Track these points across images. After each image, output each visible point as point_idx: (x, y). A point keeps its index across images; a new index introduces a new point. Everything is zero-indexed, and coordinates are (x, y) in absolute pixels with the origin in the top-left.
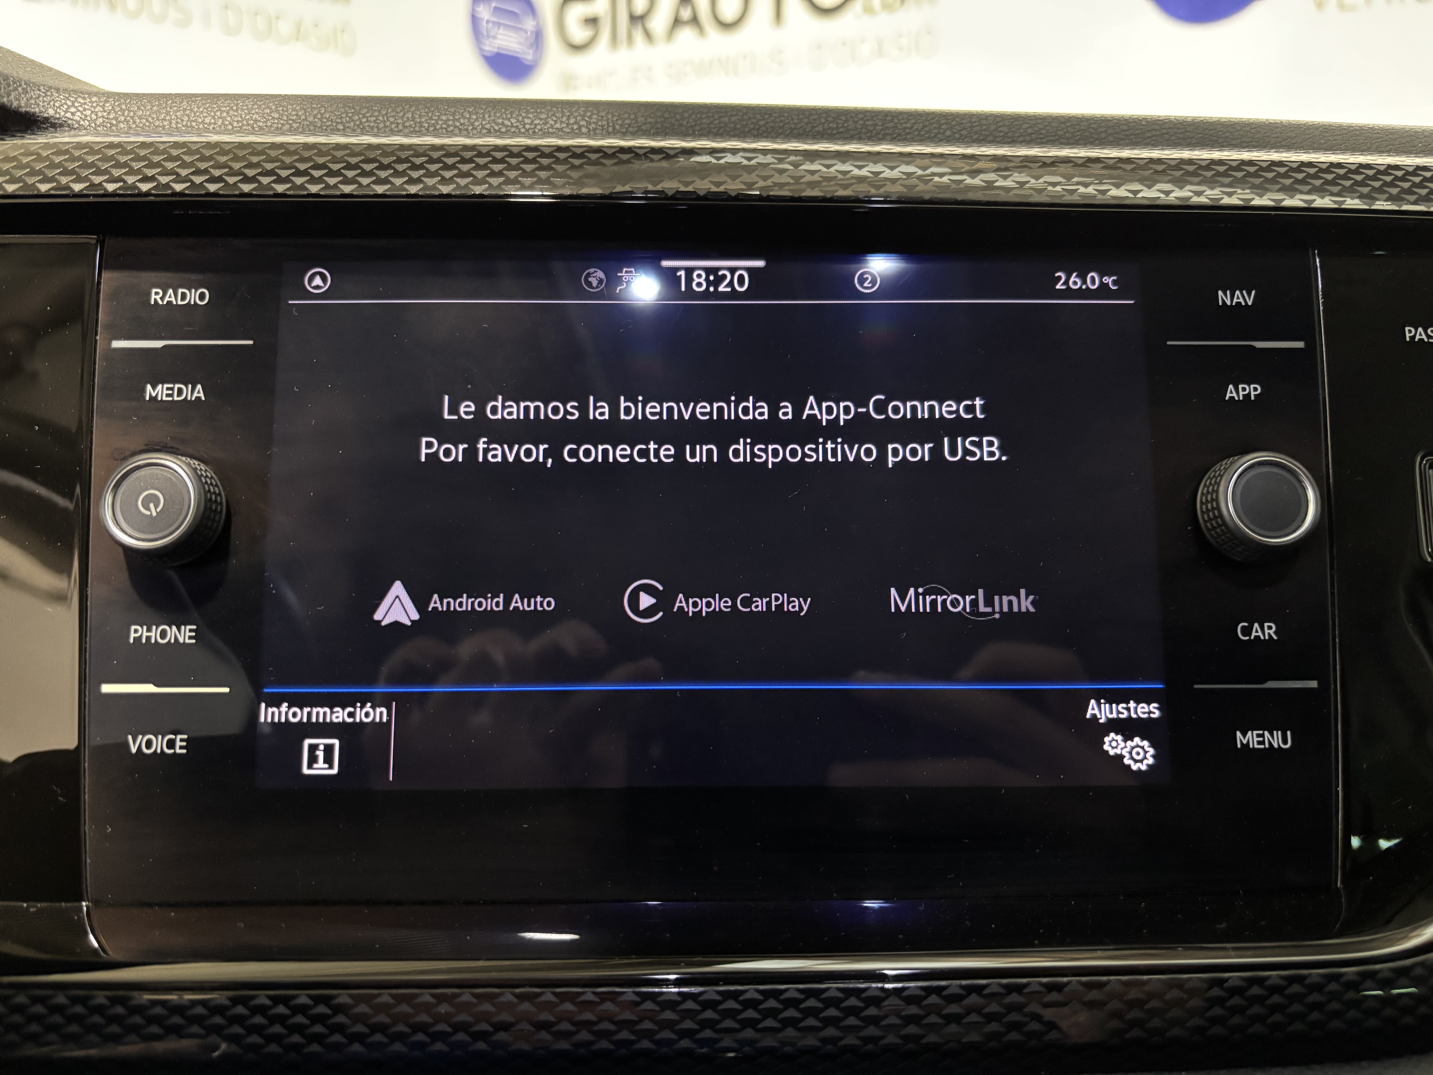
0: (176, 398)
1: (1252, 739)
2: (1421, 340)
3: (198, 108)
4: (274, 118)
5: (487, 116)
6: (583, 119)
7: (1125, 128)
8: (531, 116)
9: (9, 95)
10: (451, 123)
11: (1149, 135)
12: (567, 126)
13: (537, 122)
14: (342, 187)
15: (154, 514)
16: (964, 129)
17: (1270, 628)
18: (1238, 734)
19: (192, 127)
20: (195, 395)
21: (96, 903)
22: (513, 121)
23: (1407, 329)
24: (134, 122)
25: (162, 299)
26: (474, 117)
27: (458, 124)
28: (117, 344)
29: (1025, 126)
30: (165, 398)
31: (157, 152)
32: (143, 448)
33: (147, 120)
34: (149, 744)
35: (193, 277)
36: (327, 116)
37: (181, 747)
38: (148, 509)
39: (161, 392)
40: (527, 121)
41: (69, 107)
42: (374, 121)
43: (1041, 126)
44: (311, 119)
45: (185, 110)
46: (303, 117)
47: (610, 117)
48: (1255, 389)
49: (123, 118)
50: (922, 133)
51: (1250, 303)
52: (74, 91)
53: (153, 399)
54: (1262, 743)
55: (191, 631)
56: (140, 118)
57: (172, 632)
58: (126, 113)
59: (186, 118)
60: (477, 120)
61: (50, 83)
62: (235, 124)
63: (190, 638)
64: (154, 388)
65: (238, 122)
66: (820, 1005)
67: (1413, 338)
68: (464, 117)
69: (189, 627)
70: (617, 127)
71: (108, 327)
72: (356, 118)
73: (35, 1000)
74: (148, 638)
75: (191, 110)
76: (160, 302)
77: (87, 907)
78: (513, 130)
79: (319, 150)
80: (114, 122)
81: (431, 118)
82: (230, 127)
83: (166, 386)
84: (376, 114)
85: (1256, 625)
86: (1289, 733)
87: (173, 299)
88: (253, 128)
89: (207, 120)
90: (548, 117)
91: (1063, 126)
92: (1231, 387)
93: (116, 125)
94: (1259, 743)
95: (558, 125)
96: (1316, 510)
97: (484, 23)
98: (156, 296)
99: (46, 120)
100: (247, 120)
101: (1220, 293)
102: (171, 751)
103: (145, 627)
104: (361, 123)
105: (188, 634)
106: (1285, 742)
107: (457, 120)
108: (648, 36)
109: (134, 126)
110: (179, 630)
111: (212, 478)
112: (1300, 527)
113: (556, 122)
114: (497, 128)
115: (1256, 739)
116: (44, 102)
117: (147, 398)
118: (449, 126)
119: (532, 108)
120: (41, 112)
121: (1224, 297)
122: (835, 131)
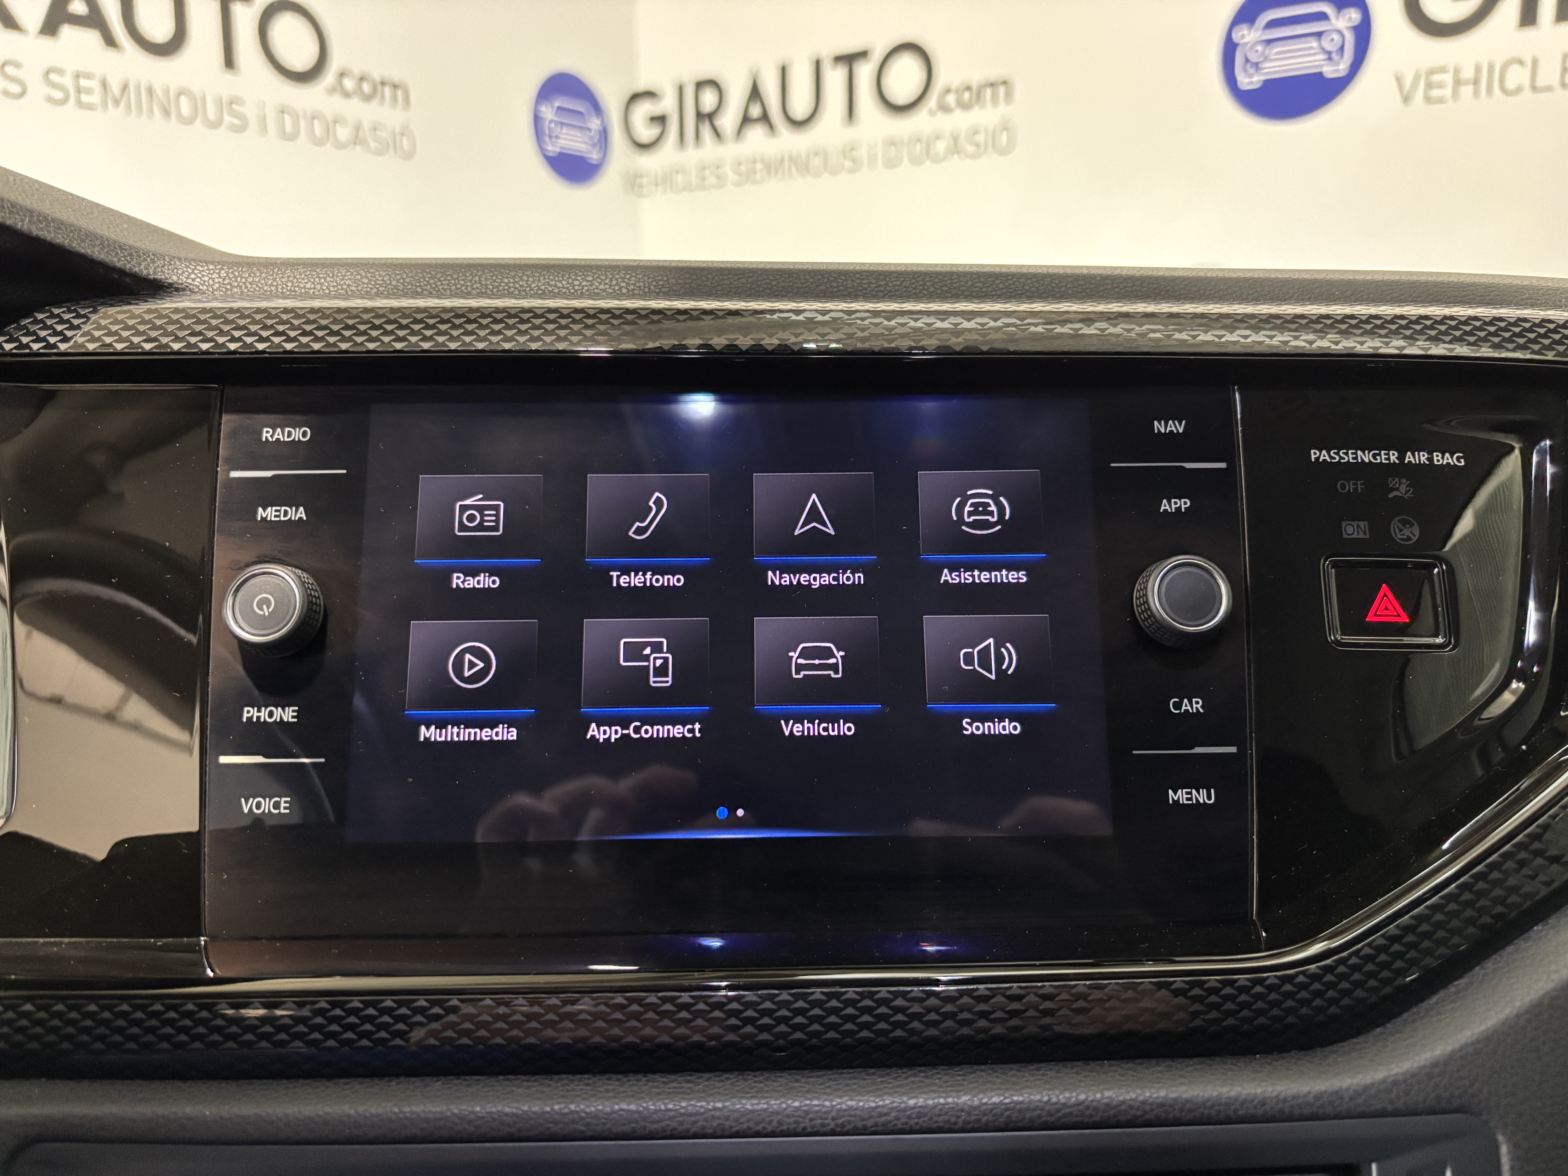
0: (282, 519)
1: (1181, 796)
2: (1325, 460)
3: (301, 275)
4: (364, 283)
5: (542, 279)
6: (623, 281)
7: (1082, 282)
8: (579, 278)
9: (140, 265)
10: (511, 285)
11: (1102, 288)
12: (610, 288)
13: (584, 283)
14: (422, 344)
15: (267, 614)
16: (945, 285)
17: (1197, 703)
18: (1170, 792)
19: (295, 291)
20: (298, 515)
21: (213, 938)
22: (564, 283)
23: (1312, 451)
24: (246, 287)
25: (272, 436)
26: (531, 279)
27: (517, 286)
28: (234, 474)
29: (997, 282)
30: (273, 519)
31: (270, 317)
32: (254, 560)
33: (257, 286)
34: (258, 806)
35: (298, 418)
36: (408, 280)
37: (285, 808)
38: (261, 609)
39: (270, 513)
40: (576, 283)
41: (190, 274)
42: (448, 285)
43: (1011, 282)
44: (394, 283)
45: (289, 277)
46: (388, 282)
47: (646, 278)
48: (1185, 503)
49: (236, 284)
50: (909, 289)
51: (1181, 431)
52: (193, 260)
53: (264, 519)
54: (1191, 799)
55: (293, 711)
56: (251, 283)
57: (278, 713)
58: (239, 279)
59: (290, 284)
60: (533, 282)
61: (173, 252)
62: (332, 289)
63: (293, 717)
64: (264, 510)
65: (334, 286)
66: (807, 1006)
67: (1317, 459)
68: (523, 280)
69: (291, 708)
70: (652, 288)
71: (227, 460)
72: (432, 281)
73: (169, 1008)
74: (258, 718)
75: (295, 277)
76: (270, 439)
77: (205, 941)
78: (564, 290)
79: (403, 314)
80: (229, 287)
81: (495, 281)
82: (327, 291)
83: (274, 508)
84: (449, 278)
85: (1186, 700)
86: (1212, 790)
87: (281, 437)
88: (346, 291)
89: (308, 286)
90: (594, 279)
91: (1029, 281)
92: (1165, 501)
93: (231, 290)
94: (1188, 799)
95: (602, 287)
96: (1228, 602)
97: (547, 123)
98: (267, 434)
99: (171, 285)
100: (342, 285)
101: (1156, 423)
102: (277, 811)
103: (256, 709)
104: (437, 286)
105: (291, 714)
106: (1209, 798)
107: (517, 282)
108: (717, 134)
109: (246, 290)
110: (284, 711)
111: (312, 584)
112: (1215, 617)
113: (600, 284)
114: (550, 289)
115: (1185, 796)
116: (169, 270)
117: (259, 519)
118: (510, 287)
119: (580, 271)
120: (166, 279)
121: (1159, 427)
122: (835, 290)
